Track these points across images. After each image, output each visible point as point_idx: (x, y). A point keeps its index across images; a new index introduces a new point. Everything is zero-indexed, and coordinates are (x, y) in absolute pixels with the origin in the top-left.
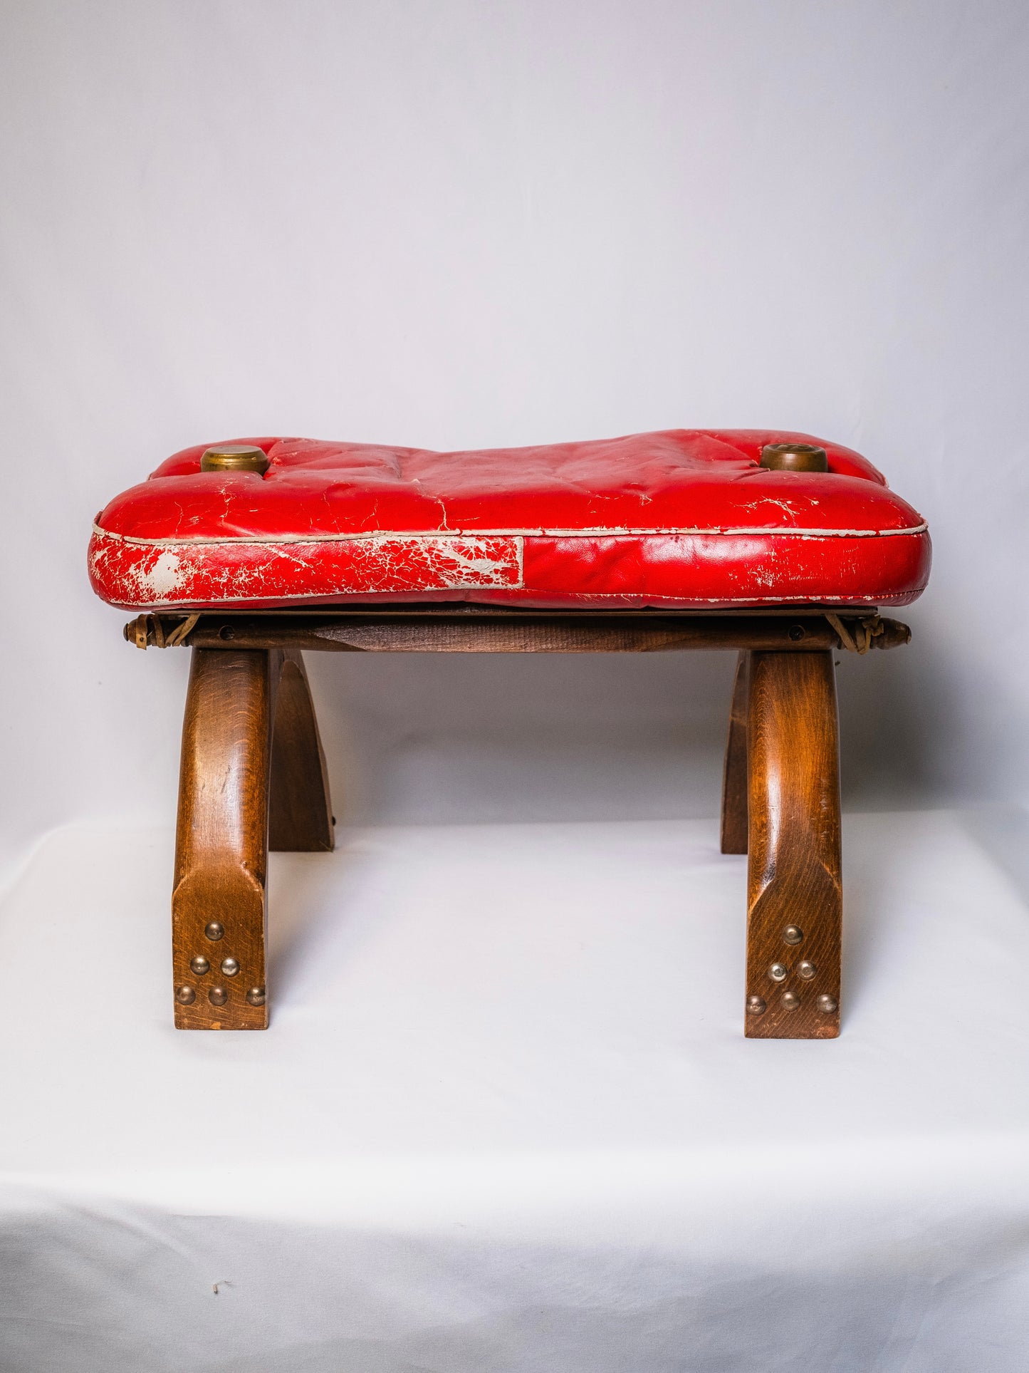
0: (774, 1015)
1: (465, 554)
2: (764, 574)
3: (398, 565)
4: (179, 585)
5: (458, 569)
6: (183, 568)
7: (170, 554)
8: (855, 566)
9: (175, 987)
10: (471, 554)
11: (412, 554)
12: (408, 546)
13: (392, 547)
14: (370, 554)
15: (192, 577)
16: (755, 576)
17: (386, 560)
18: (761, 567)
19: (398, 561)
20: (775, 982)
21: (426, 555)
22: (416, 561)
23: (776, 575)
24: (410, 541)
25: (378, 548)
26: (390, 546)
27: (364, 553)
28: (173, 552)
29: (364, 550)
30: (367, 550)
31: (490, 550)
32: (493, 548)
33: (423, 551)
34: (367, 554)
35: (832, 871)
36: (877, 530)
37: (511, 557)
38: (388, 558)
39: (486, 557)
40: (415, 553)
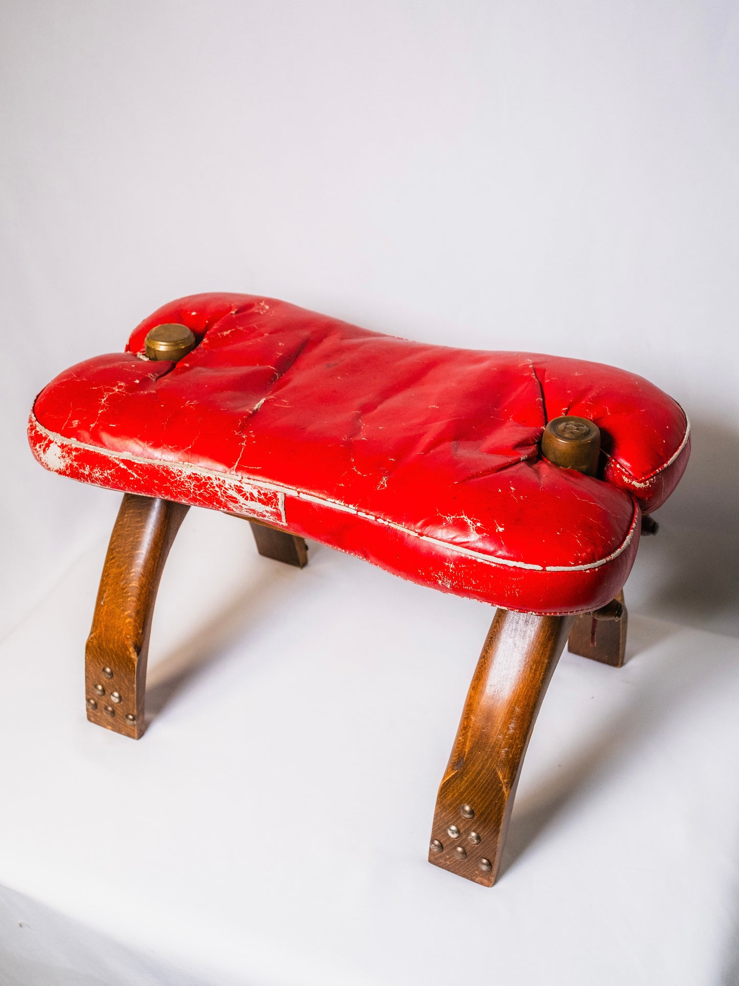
0: (448, 857)
1: (243, 495)
2: (443, 578)
3: (199, 490)
4: (62, 468)
5: (239, 504)
6: (64, 457)
7: (56, 445)
8: (518, 592)
9: (86, 698)
10: (247, 497)
11: (208, 486)
12: (206, 480)
13: (195, 477)
14: (180, 479)
15: (69, 465)
16: (437, 578)
17: (191, 485)
18: (441, 573)
19: (200, 488)
20: (450, 837)
21: (217, 489)
22: (211, 491)
23: (453, 582)
24: (207, 476)
25: (186, 476)
26: (194, 476)
27: (176, 478)
28: (58, 444)
29: (176, 475)
30: (178, 476)
31: (260, 497)
32: (263, 497)
33: (215, 486)
34: (178, 478)
35: (504, 779)
36: (544, 566)
37: (275, 505)
38: (193, 484)
39: (257, 501)
40: (210, 485)
